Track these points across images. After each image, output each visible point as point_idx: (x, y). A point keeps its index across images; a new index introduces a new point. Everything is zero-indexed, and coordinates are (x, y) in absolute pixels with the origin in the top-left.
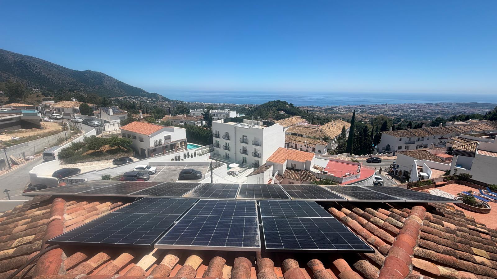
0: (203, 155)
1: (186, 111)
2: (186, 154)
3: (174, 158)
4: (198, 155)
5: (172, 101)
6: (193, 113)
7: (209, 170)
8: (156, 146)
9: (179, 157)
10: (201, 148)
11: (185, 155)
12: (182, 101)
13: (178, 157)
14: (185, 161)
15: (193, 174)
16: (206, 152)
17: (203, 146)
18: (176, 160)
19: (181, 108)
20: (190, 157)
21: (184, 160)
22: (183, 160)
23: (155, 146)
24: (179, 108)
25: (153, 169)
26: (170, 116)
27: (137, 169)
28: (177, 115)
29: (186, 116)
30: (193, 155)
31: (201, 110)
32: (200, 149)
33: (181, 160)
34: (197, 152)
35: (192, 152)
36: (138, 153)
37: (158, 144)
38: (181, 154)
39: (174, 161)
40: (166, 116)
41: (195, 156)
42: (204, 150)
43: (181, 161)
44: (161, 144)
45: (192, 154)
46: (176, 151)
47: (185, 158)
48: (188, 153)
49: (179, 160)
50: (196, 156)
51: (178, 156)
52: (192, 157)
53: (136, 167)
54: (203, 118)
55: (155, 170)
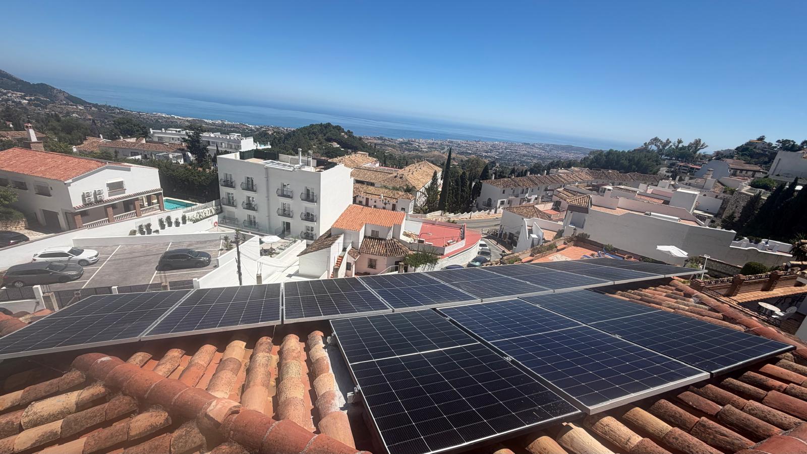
0: (201, 219)
1: (138, 131)
2: (164, 220)
3: (137, 229)
4: (191, 220)
5: (96, 106)
6: (158, 137)
7: (223, 248)
8: (88, 204)
9: (148, 226)
10: (193, 207)
11: (161, 222)
12: (122, 109)
13: (146, 226)
14: (162, 233)
15: (192, 258)
16: (207, 215)
17: (199, 205)
18: (142, 232)
19: (124, 124)
20: (173, 225)
21: (160, 230)
22: (157, 231)
23: (86, 205)
24: (119, 123)
25: (88, 254)
26: (102, 140)
27: (41, 256)
28: (122, 138)
29: (144, 141)
30: (180, 221)
31: (176, 131)
32: (193, 210)
33: (154, 232)
34: (187, 215)
35: (176, 214)
36: (37, 220)
37: (93, 200)
38: (153, 219)
39: (138, 235)
40: (91, 139)
41: (184, 222)
42: (202, 210)
43: (153, 234)
44: (101, 201)
45: (177, 219)
46: (138, 215)
47: (163, 227)
48: (169, 218)
49: (149, 232)
50: (188, 222)
51: (145, 224)
52: (177, 224)
53: (40, 253)
54: (186, 148)
55: (96, 256)
